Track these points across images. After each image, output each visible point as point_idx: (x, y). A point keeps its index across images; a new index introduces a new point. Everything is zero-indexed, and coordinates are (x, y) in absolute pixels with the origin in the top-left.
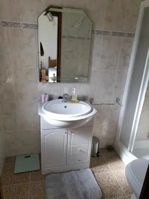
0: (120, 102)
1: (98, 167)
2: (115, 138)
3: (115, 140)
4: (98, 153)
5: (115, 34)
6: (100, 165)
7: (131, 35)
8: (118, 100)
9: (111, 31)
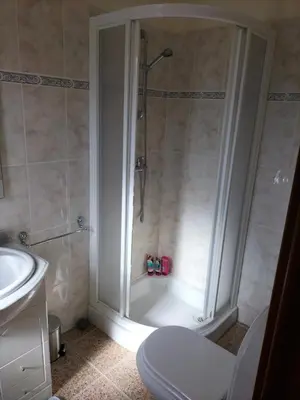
0: (86, 224)
1: (70, 382)
2: (87, 301)
3: (89, 304)
4: (62, 346)
5: (48, 81)
6: (73, 374)
7: (82, 85)
8: (81, 221)
9: (38, 75)
